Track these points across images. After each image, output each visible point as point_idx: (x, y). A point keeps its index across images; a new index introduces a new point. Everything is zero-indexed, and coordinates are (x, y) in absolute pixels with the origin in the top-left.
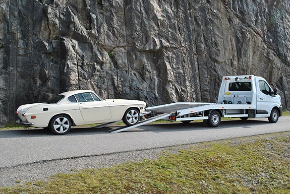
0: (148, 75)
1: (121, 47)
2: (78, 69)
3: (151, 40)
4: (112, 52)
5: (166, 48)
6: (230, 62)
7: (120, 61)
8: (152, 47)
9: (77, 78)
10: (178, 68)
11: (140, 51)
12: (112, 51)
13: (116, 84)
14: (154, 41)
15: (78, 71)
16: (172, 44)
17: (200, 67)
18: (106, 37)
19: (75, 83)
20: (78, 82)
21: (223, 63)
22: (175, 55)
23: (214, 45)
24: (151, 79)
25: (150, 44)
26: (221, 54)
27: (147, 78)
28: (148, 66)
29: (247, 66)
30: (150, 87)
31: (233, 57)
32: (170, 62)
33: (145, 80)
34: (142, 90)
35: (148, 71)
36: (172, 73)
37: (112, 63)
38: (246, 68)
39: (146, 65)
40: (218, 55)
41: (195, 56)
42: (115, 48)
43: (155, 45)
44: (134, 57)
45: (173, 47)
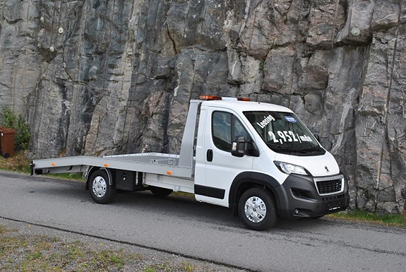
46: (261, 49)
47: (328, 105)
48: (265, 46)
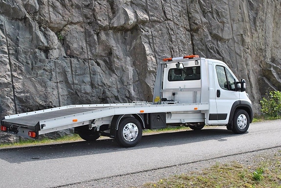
0: (117, 63)
1: (75, 24)
2: (9, 59)
3: (121, 11)
4: (63, 32)
5: (144, 22)
6: (240, 39)
7: (75, 45)
8: (122, 22)
9: (9, 73)
10: (163, 51)
11: (105, 29)
12: (62, 30)
13: (70, 80)
14: (126, 13)
15: (10, 63)
16: (152, 16)
17: (196, 48)
18: (51, 9)
19: (6, 81)
20: (10, 80)
21: (231, 40)
22: (158, 32)
23: (215, 16)
24: (123, 70)
25: (119, 18)
26: (226, 29)
27: (117, 69)
28: (118, 50)
29: (266, 44)
30: (122, 82)
31: (245, 31)
32: (150, 43)
33: (114, 72)
34: (109, 87)
35: (118, 58)
36: (154, 59)
37: (63, 49)
38: (263, 47)
39: (115, 48)
40: (222, 30)
41: (187, 33)
42: (65, 26)
43: (127, 18)
44: (95, 37)
45: (155, 21)
46: (60, 23)
47: (116, 67)
48: (62, 22)
